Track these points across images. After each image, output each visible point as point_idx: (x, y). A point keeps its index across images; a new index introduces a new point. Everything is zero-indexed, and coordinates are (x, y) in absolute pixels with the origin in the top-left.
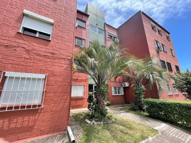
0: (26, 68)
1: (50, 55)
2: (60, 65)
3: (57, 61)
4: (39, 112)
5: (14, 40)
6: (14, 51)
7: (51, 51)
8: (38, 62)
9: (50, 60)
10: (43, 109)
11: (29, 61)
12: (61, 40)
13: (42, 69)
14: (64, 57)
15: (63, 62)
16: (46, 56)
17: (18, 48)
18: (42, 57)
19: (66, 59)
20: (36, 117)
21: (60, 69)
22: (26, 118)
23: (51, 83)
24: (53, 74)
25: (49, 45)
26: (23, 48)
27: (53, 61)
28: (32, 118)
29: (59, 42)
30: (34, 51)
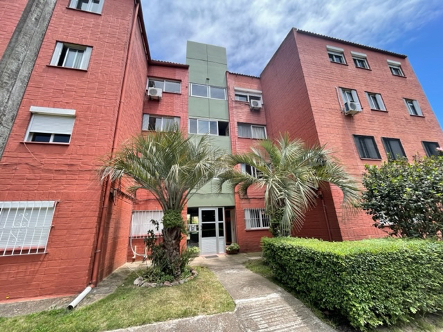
0: (28, 194)
1: (66, 168)
2: (81, 182)
3: (77, 177)
4: (41, 259)
5: (15, 154)
6: (14, 171)
7: (68, 162)
8: (46, 183)
9: (65, 176)
10: (47, 256)
11: (33, 182)
12: (87, 140)
13: (52, 193)
14: (90, 168)
15: (88, 176)
16: (59, 170)
17: (19, 166)
18: (53, 173)
19: (92, 172)
20: (37, 267)
21: (81, 189)
22: (22, 268)
23: (65, 214)
24: (68, 199)
25: (66, 152)
26: (27, 164)
27: (70, 177)
28: (31, 268)
29: (84, 143)
30: (42, 167)
